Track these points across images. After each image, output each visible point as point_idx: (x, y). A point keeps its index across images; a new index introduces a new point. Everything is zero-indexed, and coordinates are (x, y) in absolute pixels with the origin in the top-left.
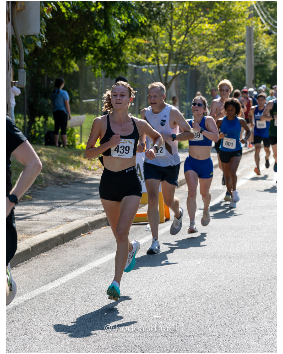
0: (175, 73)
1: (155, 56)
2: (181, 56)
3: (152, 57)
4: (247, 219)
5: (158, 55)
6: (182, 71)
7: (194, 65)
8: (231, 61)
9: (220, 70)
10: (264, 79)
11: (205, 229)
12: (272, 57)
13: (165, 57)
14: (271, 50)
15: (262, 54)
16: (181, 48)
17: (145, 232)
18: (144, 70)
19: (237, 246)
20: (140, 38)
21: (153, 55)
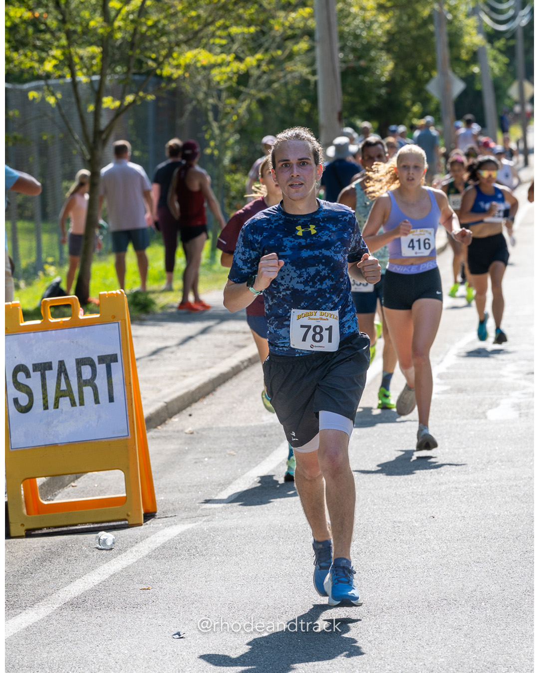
0: (122, 99)
1: (64, 54)
2: (138, 51)
3: (54, 57)
4: (375, 505)
5: (72, 50)
6: (141, 94)
7: (175, 76)
8: (272, 61)
9: (242, 88)
10: (362, 108)
11: (264, 538)
12: (384, 43)
13: (93, 57)
14: (381, 25)
15: (357, 37)
16: (135, 30)
17: (95, 553)
18: (32, 95)
19: (363, 582)
20: (20, 7)
21: (57, 53)
